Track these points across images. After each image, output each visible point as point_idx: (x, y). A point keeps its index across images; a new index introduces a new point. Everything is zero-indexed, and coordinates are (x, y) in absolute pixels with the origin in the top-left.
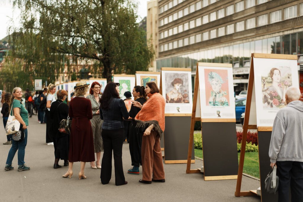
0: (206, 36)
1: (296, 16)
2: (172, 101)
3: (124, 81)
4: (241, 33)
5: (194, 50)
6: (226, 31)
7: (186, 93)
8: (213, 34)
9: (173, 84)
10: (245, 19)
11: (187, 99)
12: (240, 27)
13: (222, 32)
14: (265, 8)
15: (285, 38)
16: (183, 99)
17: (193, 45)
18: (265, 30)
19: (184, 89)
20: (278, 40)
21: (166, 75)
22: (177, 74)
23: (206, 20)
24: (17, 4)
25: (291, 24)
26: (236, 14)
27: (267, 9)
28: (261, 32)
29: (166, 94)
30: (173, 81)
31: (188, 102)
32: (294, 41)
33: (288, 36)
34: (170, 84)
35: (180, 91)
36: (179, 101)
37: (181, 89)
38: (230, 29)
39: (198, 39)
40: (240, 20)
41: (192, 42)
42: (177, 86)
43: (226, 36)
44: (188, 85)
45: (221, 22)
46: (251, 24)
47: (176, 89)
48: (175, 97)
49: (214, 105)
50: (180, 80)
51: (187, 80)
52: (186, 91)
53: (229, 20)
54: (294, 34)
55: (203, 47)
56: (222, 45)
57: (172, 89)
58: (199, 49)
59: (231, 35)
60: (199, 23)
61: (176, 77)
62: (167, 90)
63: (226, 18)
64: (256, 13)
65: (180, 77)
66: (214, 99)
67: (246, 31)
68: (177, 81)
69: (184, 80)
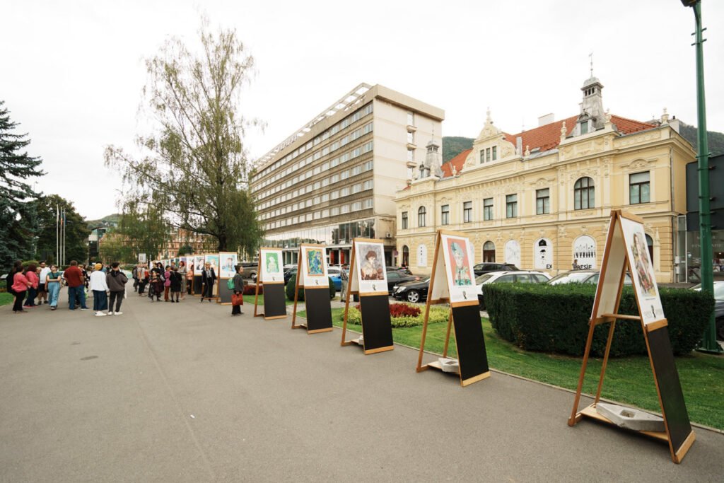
0: (289, 222)
1: (360, 209)
2: (368, 278)
3: (271, 254)
4: (318, 220)
5: (280, 232)
6: (305, 219)
7: (380, 267)
8: (295, 221)
9: (367, 258)
10: (321, 210)
11: (381, 275)
12: (317, 216)
13: (302, 219)
14: (337, 202)
15: (341, 226)
16: (378, 275)
17: (278, 228)
18: (337, 218)
19: (378, 263)
20: (337, 227)
21: (360, 246)
22: (370, 246)
23: (289, 210)
24: (127, 180)
25: (357, 215)
26: (313, 206)
27: (339, 203)
28: (333, 220)
29: (361, 270)
30: (366, 254)
31: (383, 279)
32: (347, 230)
33: (343, 225)
34: (364, 257)
35: (374, 266)
36: (374, 277)
37: (375, 263)
38: (309, 217)
39: (283, 223)
40: (317, 211)
41: (278, 226)
42: (371, 260)
43: (306, 222)
44: (381, 259)
45: (302, 211)
46: (326, 214)
47: (370, 263)
48: (370, 272)
49: (460, 284)
50: (374, 252)
51: (380, 253)
52: (380, 265)
53: (308, 210)
54: (348, 224)
55: (287, 230)
56: (302, 229)
57: (366, 263)
58: (283, 231)
59: (310, 222)
60: (283, 212)
61: (370, 250)
62: (361, 265)
63: (305, 208)
64: (330, 206)
65: (373, 250)
66: (459, 276)
67: (322, 219)
68: (371, 254)
69: (377, 253)
